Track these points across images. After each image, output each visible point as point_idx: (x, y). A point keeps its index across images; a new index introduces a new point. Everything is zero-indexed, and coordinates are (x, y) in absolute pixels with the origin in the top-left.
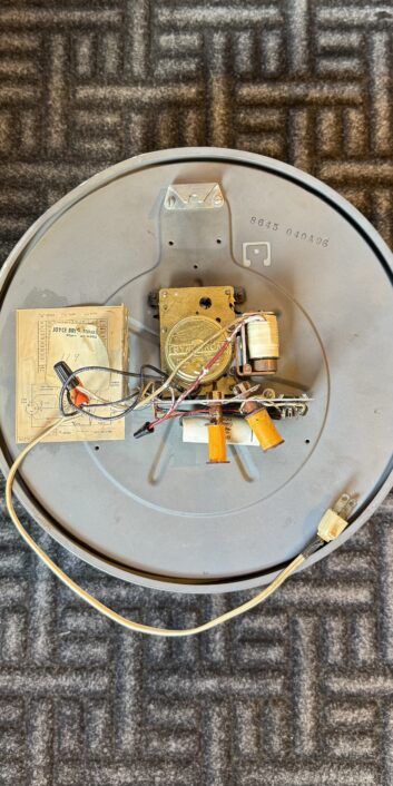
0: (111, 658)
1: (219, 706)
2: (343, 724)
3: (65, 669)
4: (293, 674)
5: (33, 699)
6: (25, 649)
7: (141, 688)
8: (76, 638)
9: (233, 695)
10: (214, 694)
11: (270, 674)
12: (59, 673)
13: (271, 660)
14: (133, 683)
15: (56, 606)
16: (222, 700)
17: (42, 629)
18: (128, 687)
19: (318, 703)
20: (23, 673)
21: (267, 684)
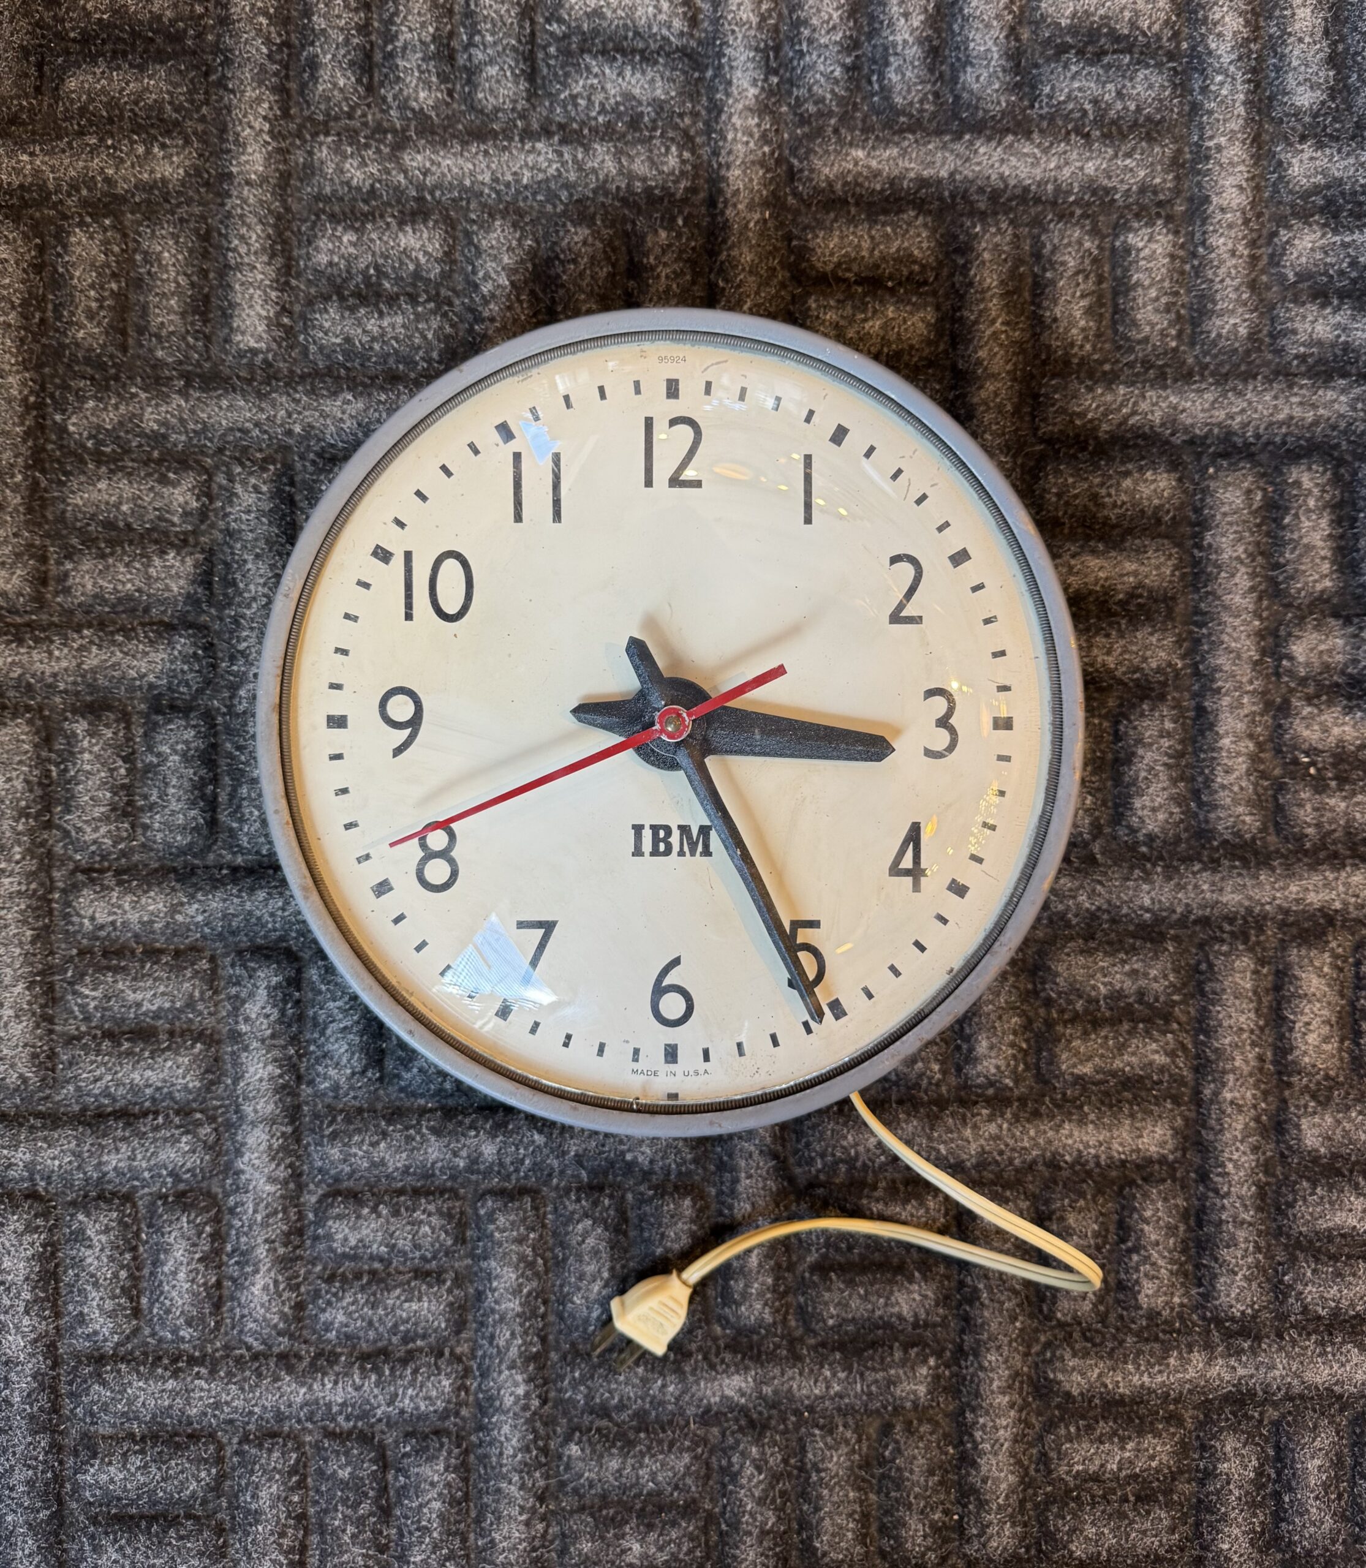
0: (459, 1326)
1: (758, 1441)
2: (1096, 1478)
3: (332, 1358)
4: (960, 1352)
5: (245, 1439)
6: (217, 1306)
7: (544, 1401)
8: (358, 1276)
9: (797, 1413)
10: (743, 1410)
11: (898, 1355)
12: (314, 1368)
13: (900, 1317)
14: (521, 1391)
15: (301, 1187)
16: (765, 1427)
17: (261, 1251)
18: (508, 1401)
19: (1029, 1425)
20: (213, 1372)
21: (891, 1382)
